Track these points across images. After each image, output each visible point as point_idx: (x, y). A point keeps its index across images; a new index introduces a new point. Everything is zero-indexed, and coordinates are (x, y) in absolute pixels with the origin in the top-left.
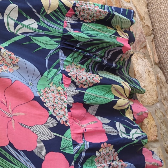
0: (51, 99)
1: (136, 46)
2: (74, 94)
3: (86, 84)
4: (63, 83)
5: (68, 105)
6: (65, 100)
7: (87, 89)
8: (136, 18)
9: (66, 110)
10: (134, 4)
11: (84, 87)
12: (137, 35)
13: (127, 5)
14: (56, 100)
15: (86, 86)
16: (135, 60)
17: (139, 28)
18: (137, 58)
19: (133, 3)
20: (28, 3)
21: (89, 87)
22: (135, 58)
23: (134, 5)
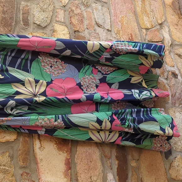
0: (87, 82)
1: (175, 102)
2: (100, 78)
3: (108, 71)
4: (92, 73)
5: (96, 85)
6: (95, 82)
7: (109, 74)
8: (178, 80)
9: (95, 88)
10: (179, 67)
11: (107, 73)
12: (177, 93)
13: (171, 69)
14: (90, 82)
15: (109, 73)
16: (173, 113)
17: (180, 87)
18: (175, 112)
19: (177, 67)
20: (78, 49)
21: (111, 73)
22: (173, 112)
23: (178, 69)
